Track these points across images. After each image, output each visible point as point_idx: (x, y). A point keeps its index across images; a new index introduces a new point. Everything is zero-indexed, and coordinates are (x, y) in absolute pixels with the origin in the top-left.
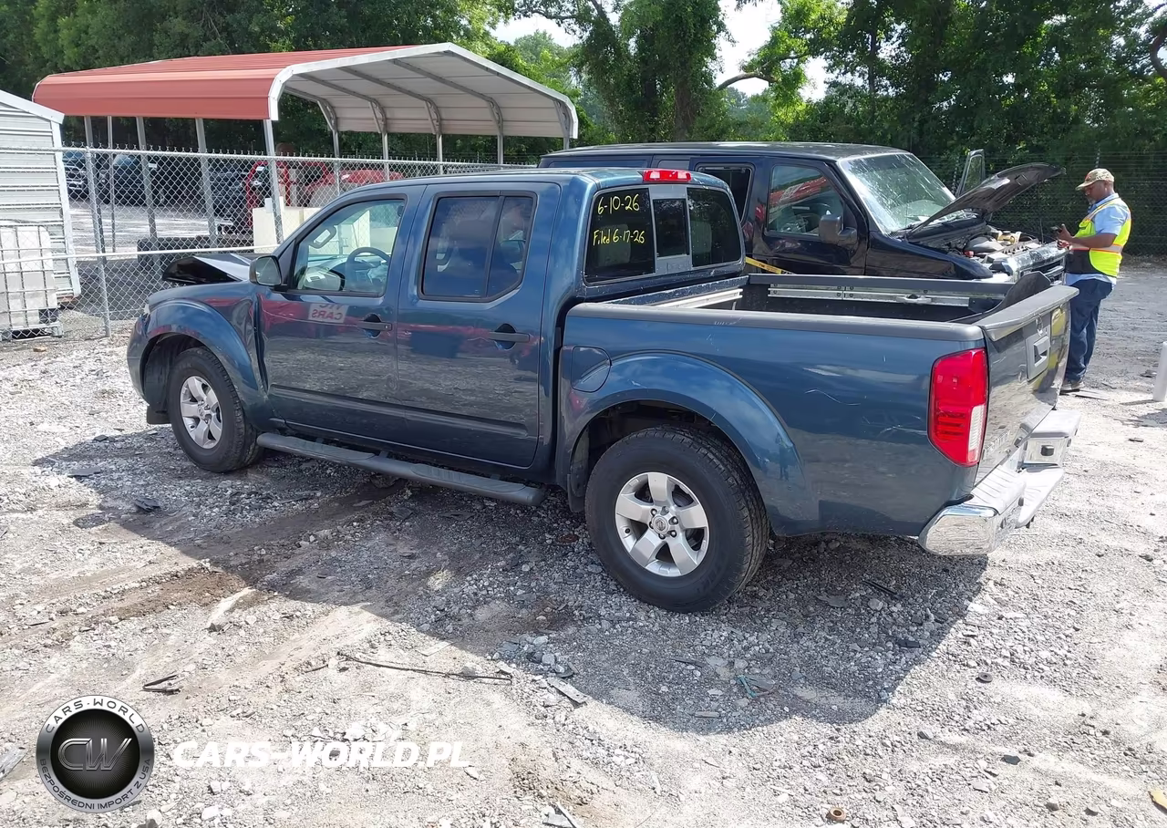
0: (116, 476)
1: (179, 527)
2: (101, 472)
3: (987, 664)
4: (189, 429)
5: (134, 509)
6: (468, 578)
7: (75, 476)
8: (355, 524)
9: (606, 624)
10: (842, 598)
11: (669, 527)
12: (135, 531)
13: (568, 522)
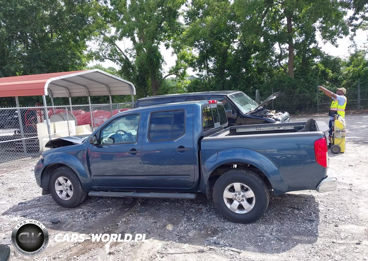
0: (37, 214)
1: (71, 226)
2: (31, 213)
3: (334, 222)
4: (58, 195)
5: (51, 223)
6: (179, 225)
7: (23, 216)
8: (130, 216)
9: (230, 231)
10: (286, 212)
11: (242, 198)
12: (57, 230)
13: (195, 205)
